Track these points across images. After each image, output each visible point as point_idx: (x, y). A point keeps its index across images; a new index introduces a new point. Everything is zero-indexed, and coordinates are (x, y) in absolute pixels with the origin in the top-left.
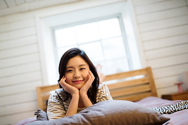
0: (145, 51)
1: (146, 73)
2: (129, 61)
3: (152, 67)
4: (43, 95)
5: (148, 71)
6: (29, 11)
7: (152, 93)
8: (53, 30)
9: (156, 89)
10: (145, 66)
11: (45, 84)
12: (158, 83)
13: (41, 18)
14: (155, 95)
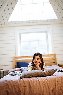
0: (54, 48)
1: (54, 56)
2: (48, 50)
3: (56, 54)
4: (15, 60)
5: (55, 55)
6: (13, 27)
7: (55, 63)
8: (20, 34)
9: (56, 62)
10: (54, 53)
11: (17, 56)
12: (58, 60)
13: (17, 30)
14: (56, 64)
